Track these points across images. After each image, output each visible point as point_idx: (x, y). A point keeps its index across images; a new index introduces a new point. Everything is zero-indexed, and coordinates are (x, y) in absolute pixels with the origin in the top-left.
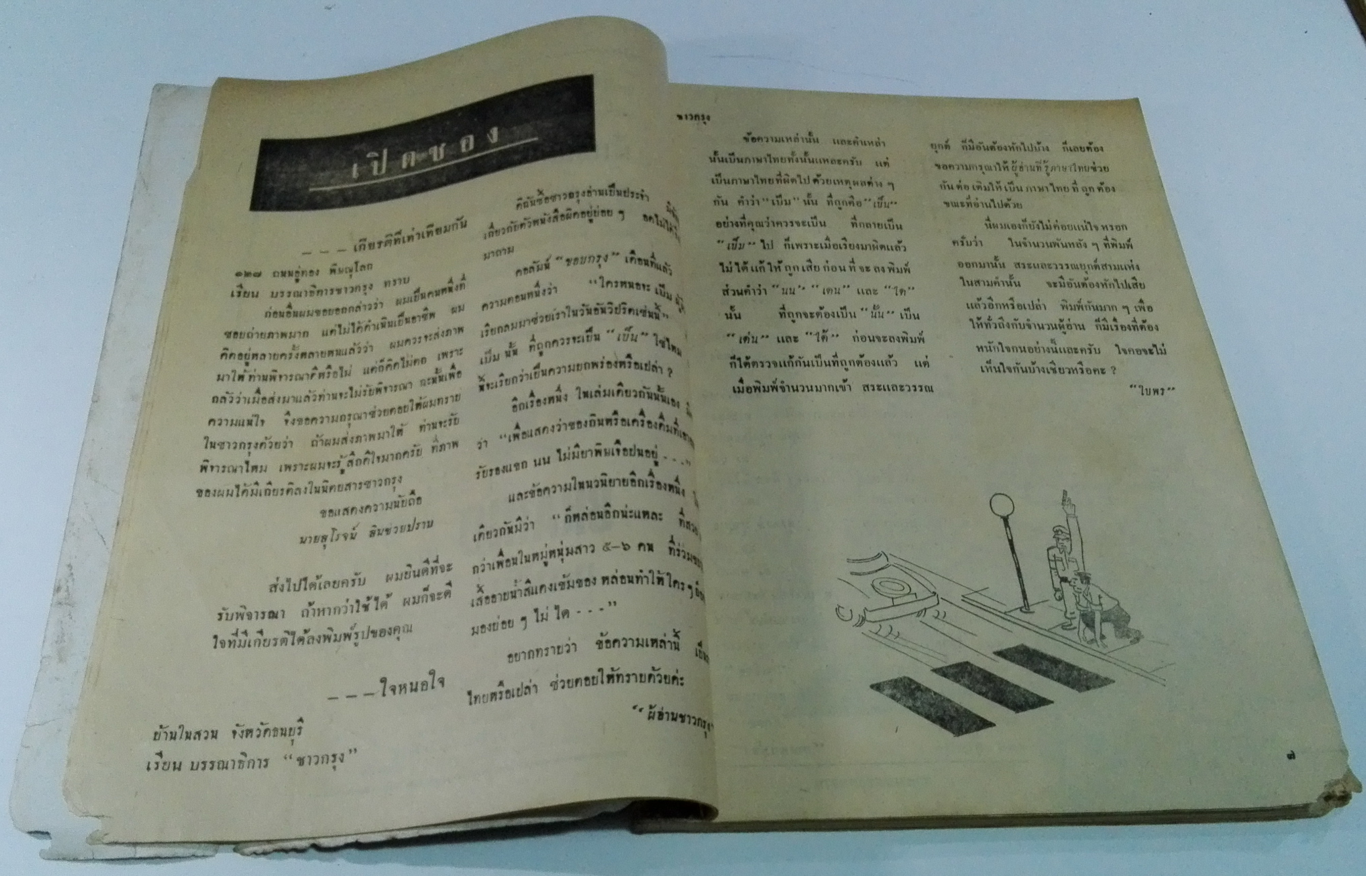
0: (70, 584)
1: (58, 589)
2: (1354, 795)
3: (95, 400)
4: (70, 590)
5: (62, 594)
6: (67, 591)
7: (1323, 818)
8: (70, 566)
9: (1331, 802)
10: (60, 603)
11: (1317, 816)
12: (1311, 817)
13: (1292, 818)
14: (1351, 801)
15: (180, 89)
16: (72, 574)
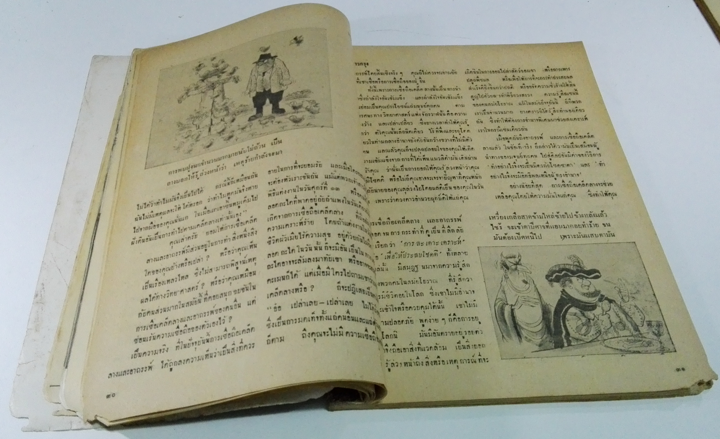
0: (43, 293)
1: (36, 295)
2: (714, 381)
3: (59, 204)
4: (43, 296)
5: (39, 298)
6: (41, 296)
7: (698, 396)
8: (43, 284)
9: (702, 386)
10: (37, 303)
11: (695, 394)
12: (692, 395)
13: (682, 395)
14: (713, 386)
15: (106, 58)
16: (44, 288)
